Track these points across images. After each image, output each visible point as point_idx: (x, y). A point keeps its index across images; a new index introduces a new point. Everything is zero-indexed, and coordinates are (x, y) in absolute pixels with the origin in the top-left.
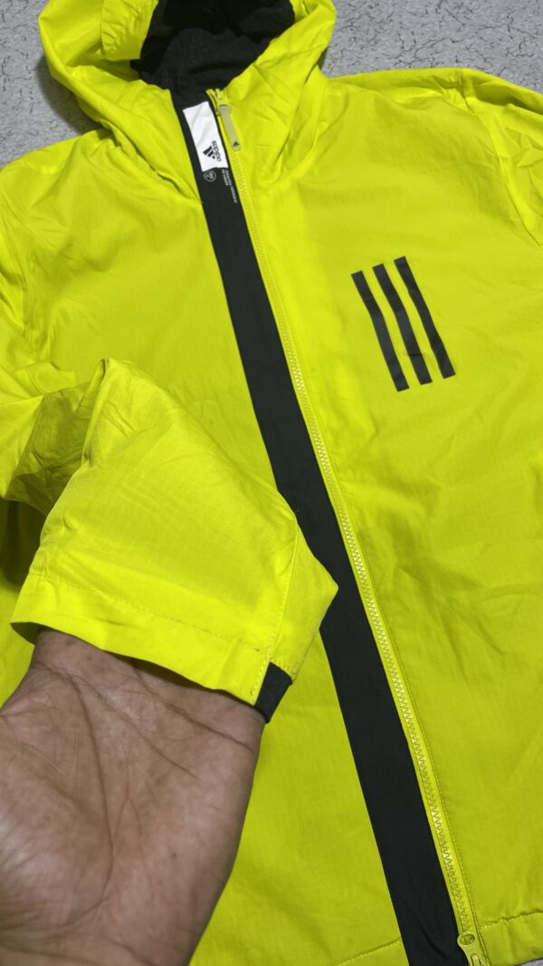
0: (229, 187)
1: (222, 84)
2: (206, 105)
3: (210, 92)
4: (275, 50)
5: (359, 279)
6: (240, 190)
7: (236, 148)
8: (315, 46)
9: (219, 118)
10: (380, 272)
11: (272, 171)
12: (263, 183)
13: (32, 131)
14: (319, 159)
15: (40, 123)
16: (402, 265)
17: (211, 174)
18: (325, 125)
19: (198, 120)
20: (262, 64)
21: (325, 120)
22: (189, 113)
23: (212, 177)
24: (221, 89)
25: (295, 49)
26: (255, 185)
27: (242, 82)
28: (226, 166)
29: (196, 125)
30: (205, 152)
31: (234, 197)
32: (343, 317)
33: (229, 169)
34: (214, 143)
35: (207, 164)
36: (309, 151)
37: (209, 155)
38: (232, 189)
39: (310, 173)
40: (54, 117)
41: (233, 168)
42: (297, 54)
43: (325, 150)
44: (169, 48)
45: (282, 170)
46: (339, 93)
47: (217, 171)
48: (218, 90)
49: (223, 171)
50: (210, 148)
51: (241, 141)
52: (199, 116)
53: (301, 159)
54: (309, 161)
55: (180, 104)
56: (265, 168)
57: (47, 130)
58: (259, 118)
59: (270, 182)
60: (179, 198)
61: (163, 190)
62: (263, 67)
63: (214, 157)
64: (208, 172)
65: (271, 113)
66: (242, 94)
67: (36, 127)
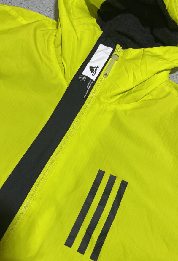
0: (87, 89)
1: (125, 47)
2: (111, 49)
3: (118, 46)
4: (158, 50)
5: (101, 174)
6: (91, 94)
7: (105, 76)
8: (175, 62)
9: (111, 59)
10: (112, 179)
11: (111, 98)
12: (102, 99)
13: (38, 6)
14: (134, 109)
15: (44, 5)
16: (124, 185)
17: (84, 78)
18: (150, 97)
19: (101, 52)
20: (148, 51)
21: (152, 95)
22: (101, 47)
23: (83, 79)
24: (123, 48)
25: (167, 56)
26: (98, 98)
27: (133, 52)
28: (94, 80)
29: (99, 54)
30: (91, 67)
31: (85, 95)
32: (77, 185)
33: (94, 82)
34: (98, 67)
35: (87, 72)
36: (134, 102)
37: (91, 70)
38: (88, 91)
39: (125, 111)
40: (52, 7)
41: (96, 83)
42: (164, 59)
43: (140, 108)
44: (118, 16)
45: (116, 101)
46: (167, 89)
47: (88, 79)
48: (121, 47)
49: (91, 81)
50: (95, 67)
51: (110, 75)
52: (104, 51)
53: (128, 103)
54: (129, 106)
55: (101, 41)
56: (108, 94)
57: (44, 10)
58: (125, 72)
59: (106, 101)
60: (61, 76)
61: (57, 67)
62: (146, 53)
63: (92, 72)
64: (83, 76)
65: (131, 74)
66: (128, 57)
67: (41, 5)
